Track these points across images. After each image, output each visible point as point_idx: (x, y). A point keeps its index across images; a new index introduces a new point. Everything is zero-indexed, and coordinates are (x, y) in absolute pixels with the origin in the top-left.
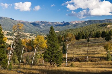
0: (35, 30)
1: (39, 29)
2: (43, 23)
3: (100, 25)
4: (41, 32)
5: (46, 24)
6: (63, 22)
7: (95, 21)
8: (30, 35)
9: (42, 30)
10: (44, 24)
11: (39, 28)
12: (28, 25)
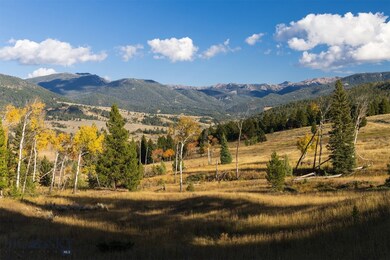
0: (213, 108)
1: (222, 104)
2: (231, 87)
3: (379, 87)
4: (228, 111)
5: (241, 91)
6: (286, 83)
7: (368, 75)
8: (201, 121)
9: (230, 106)
10: (235, 92)
11: (224, 101)
12: (195, 95)
